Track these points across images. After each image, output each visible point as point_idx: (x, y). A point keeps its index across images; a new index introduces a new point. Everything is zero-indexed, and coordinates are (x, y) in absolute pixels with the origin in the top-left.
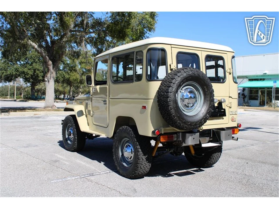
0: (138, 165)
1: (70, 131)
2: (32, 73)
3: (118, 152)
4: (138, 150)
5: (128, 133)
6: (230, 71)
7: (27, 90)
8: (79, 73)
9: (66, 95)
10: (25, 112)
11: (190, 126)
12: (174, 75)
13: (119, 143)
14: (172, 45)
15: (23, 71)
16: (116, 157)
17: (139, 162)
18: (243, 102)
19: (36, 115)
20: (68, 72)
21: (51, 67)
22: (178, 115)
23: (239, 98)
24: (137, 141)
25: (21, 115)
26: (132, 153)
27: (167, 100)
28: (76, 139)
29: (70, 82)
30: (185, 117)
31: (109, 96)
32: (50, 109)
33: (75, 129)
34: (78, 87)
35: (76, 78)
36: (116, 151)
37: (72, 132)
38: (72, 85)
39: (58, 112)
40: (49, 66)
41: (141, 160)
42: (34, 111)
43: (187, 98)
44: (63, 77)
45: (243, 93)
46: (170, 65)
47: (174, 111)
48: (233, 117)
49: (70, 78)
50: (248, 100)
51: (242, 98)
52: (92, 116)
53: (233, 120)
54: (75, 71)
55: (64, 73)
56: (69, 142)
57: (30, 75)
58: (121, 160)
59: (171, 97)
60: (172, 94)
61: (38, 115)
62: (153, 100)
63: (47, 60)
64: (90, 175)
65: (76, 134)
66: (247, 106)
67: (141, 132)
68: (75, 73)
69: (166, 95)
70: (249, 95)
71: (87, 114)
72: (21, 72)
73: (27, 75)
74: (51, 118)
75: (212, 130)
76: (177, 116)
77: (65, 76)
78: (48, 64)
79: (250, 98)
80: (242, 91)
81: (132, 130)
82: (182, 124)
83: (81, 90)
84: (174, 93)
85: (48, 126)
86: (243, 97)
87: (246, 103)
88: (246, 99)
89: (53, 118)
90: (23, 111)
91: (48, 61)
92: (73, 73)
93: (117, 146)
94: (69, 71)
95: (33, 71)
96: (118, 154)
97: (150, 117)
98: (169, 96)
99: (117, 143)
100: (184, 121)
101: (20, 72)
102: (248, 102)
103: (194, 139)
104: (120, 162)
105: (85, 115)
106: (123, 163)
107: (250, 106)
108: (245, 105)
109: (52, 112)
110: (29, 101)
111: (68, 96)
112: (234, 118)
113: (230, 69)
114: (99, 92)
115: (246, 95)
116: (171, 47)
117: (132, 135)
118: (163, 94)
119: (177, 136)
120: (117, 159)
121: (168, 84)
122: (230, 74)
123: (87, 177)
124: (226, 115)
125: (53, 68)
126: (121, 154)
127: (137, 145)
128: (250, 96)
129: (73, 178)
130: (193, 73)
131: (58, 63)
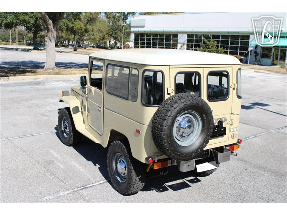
0: (132, 185)
1: (66, 125)
2: (33, 22)
3: (112, 165)
4: (131, 171)
5: (121, 150)
6: (234, 87)
7: (29, 36)
8: (83, 21)
9: (71, 42)
10: (24, 76)
11: (185, 158)
12: (170, 106)
13: (113, 156)
14: (170, 66)
15: (24, 20)
16: (110, 169)
17: (132, 183)
18: (255, 60)
19: (36, 79)
20: (71, 21)
21: (51, 26)
22: (173, 149)
23: (251, 56)
24: (131, 162)
25: (21, 80)
26: (126, 170)
27: (162, 134)
28: (72, 135)
29: (74, 31)
30: (180, 149)
31: (104, 105)
32: (51, 71)
33: (71, 125)
34: (83, 35)
35: (81, 27)
36: (111, 163)
37: (68, 126)
38: (76, 34)
39: (59, 75)
40: (49, 25)
41: (134, 180)
42: (33, 75)
43: (184, 128)
44: (66, 26)
45: (255, 50)
46: (168, 89)
47: (168, 145)
48: (234, 133)
49: (74, 27)
50: (260, 58)
51: (254, 56)
52: (87, 116)
53: (233, 137)
54: (80, 19)
55: (67, 22)
56: (65, 134)
57: (31, 23)
58: (115, 173)
59: (165, 131)
60: (166, 128)
61: (38, 79)
62: (147, 126)
63: (47, 19)
64: (82, 188)
65: (72, 130)
66: (258, 65)
67: (135, 155)
68: (79, 22)
69: (160, 128)
70: (261, 52)
71: (83, 110)
72: (22, 20)
73: (28, 23)
74: (51, 84)
75: (210, 150)
76: (171, 150)
77: (69, 25)
78: (48, 24)
79: (262, 56)
80: (254, 49)
81: (126, 149)
82: (176, 157)
83: (86, 38)
84: (169, 126)
85: (47, 98)
86: (255, 54)
87: (257, 62)
88: (258, 57)
89: (54, 84)
90: (23, 75)
91: (47, 21)
92: (77, 22)
93: (111, 158)
94: (73, 20)
95: (34, 19)
96: (112, 166)
97: (144, 143)
98: (163, 130)
99: (111, 156)
100: (178, 154)
101: (20, 20)
102: (260, 61)
103: (189, 166)
104: (114, 176)
105: (81, 112)
106: (117, 177)
107: (262, 65)
108: (256, 63)
109: (53, 75)
110: (31, 51)
111: (72, 42)
112: (234, 135)
113: (234, 85)
114: (94, 95)
115: (258, 53)
116: (170, 68)
117: (126, 154)
118: (157, 126)
119: (172, 161)
120: (111, 171)
121: (163, 117)
122: (234, 89)
123: (80, 191)
124: (226, 133)
125: (54, 27)
126: (115, 167)
127: (131, 166)
128: (262, 54)
129: (66, 193)
130: (191, 103)
131: (58, 22)
